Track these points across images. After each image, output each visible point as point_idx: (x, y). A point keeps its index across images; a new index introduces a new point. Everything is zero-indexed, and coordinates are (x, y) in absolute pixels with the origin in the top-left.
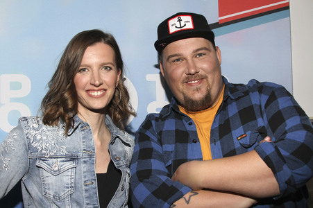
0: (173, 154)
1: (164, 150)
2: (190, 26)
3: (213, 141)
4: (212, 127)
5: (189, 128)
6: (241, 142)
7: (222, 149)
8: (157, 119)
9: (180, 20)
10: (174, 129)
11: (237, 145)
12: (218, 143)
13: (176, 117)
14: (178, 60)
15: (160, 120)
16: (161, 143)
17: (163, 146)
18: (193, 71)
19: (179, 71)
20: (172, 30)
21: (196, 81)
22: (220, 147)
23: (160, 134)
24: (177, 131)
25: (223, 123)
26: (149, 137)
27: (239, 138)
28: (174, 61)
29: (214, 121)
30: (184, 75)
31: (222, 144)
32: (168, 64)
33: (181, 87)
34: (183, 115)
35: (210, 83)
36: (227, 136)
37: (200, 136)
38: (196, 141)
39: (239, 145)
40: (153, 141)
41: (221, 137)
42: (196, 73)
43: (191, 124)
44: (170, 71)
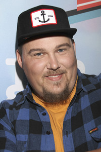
0: (26, 145)
1: (18, 139)
2: (53, 21)
3: (65, 133)
4: (65, 119)
5: (43, 119)
6: (93, 136)
7: (74, 141)
8: (11, 108)
9: (43, 14)
10: (28, 119)
11: (89, 139)
12: (71, 135)
13: (30, 107)
14: (39, 54)
15: (14, 109)
16: (14, 132)
17: (17, 135)
18: (55, 66)
19: (40, 65)
20: (36, 23)
21: (57, 76)
22: (72, 139)
23: (14, 123)
24: (31, 121)
25: (75, 115)
26: (3, 126)
27: (91, 132)
28: (35, 55)
29: (67, 113)
30: (46, 70)
31: (74, 137)
32: (29, 57)
33: (41, 81)
34: (37, 105)
35: (69, 79)
36: (80, 128)
37: (53, 127)
38: (49, 132)
39: (91, 139)
40: (7, 130)
41: (73, 130)
42: (58, 68)
43: (45, 114)
44: (30, 64)
